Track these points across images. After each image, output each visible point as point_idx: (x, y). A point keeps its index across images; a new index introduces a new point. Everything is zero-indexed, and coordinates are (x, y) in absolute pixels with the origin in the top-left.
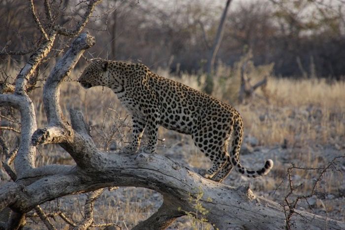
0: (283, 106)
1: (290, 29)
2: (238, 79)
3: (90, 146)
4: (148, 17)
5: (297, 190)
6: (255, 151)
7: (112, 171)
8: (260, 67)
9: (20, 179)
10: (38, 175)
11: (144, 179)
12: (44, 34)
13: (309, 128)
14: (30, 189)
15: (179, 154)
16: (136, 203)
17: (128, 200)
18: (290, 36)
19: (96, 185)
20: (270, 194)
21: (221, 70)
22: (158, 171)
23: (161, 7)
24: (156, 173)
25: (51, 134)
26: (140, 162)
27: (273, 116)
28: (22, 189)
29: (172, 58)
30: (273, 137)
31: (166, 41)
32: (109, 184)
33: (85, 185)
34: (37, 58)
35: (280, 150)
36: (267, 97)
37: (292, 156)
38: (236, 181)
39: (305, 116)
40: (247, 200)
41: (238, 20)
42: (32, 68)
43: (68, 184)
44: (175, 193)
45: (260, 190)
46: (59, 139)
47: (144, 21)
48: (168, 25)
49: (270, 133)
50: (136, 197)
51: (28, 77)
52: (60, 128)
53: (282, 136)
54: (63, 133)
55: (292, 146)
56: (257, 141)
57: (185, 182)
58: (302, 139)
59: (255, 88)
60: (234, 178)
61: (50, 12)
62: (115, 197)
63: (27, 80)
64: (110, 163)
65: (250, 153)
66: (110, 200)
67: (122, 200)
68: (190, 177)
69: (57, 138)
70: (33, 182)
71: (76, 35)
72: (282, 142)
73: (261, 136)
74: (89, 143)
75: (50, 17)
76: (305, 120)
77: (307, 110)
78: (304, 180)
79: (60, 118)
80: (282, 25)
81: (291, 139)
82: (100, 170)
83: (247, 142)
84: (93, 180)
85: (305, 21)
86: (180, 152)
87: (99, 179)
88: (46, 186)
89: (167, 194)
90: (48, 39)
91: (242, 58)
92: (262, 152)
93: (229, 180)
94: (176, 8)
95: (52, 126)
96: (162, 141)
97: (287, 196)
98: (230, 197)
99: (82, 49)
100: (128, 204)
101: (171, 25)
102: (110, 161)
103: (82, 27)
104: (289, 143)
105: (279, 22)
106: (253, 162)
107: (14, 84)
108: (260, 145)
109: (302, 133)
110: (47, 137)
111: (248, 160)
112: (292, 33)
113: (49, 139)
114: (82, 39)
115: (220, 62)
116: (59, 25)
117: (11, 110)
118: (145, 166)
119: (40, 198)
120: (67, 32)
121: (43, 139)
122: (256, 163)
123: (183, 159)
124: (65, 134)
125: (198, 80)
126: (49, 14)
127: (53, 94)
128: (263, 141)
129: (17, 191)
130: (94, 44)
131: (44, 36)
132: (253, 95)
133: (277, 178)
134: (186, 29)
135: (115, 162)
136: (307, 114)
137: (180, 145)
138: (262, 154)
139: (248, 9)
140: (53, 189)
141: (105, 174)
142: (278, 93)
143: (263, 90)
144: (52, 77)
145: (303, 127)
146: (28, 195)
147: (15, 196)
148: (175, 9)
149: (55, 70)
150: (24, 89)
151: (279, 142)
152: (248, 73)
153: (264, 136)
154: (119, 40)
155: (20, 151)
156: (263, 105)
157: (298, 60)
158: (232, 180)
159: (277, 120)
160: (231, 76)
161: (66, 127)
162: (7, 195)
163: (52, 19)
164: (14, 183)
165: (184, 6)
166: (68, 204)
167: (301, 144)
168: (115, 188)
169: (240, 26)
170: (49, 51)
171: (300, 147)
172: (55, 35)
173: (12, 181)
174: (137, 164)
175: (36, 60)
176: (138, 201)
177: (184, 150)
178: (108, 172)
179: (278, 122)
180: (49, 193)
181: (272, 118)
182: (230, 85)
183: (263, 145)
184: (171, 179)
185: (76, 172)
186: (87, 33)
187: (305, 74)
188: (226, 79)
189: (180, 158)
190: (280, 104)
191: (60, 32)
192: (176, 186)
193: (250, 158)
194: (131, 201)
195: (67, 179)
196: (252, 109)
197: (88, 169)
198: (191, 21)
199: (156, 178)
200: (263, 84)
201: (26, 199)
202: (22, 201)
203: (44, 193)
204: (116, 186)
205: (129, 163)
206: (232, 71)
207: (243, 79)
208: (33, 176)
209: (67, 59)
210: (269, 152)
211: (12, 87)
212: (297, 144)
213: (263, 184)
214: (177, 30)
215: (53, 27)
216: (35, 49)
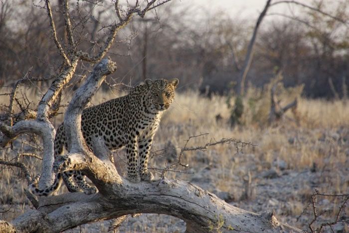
0: (313, 129)
1: (324, 48)
2: (268, 101)
3: (112, 173)
4: (179, 38)
5: (325, 215)
6: (284, 174)
7: (135, 197)
8: (291, 89)
9: (42, 207)
10: (60, 202)
11: (167, 206)
12: (66, 60)
13: (338, 151)
14: (51, 216)
15: (207, 178)
16: (163, 228)
17: (154, 225)
18: (324, 56)
19: (118, 213)
20: (298, 219)
21: (251, 91)
22: (180, 197)
23: (193, 27)
24: (179, 200)
25: (72, 161)
26: (162, 189)
27: (302, 139)
28: (43, 217)
29: (201, 80)
30: (302, 161)
31: (199, 61)
32: (131, 211)
33: (107, 213)
34: (59, 84)
35: (309, 173)
36: (298, 120)
37: (321, 180)
38: (264, 205)
39: (334, 139)
40: (271, 227)
41: (270, 40)
42: (54, 94)
43: (90, 211)
44: (198, 220)
45: (288, 215)
46: (80, 166)
47: (175, 41)
48: (200, 45)
49: (299, 156)
50: (163, 222)
51: (50, 103)
52: (81, 155)
53: (311, 160)
54: (85, 160)
55: (321, 170)
56: (286, 164)
57: (208, 209)
58: (331, 162)
59: (285, 110)
60: (261, 203)
61: (72, 38)
62: (142, 222)
63: (49, 106)
64: (132, 189)
65: (279, 177)
66: (136, 226)
67: (148, 226)
68: (213, 204)
69: (78, 165)
70: (55, 210)
71: (99, 61)
72: (311, 165)
73: (290, 159)
74: (111, 169)
75: (72, 42)
76: (334, 143)
77: (338, 132)
78: (332, 204)
79: (82, 145)
80: (315, 45)
81: (321, 162)
82: (122, 197)
83: (276, 166)
84: (115, 207)
85: (339, 41)
86: (208, 176)
87: (121, 206)
88: (68, 214)
89: (190, 221)
90: (70, 65)
91: (272, 79)
92: (290, 176)
93: (257, 204)
94: (208, 28)
95: (73, 153)
96: (185, 166)
97: (311, 223)
98: (253, 223)
99: (103, 75)
100: (154, 230)
101: (203, 46)
102: (132, 187)
103: (104, 52)
104: (318, 167)
105: (312, 41)
106: (282, 186)
107: (36, 110)
108: (289, 168)
109: (332, 156)
110: (68, 164)
111: (276, 184)
112: (325, 53)
113: (70, 166)
114: (104, 65)
115: (250, 83)
116: (81, 51)
117: (33, 136)
118: (168, 193)
119: (62, 225)
120: (89, 57)
121: (64, 165)
122: (284, 187)
123: (210, 183)
124: (86, 161)
125: (228, 102)
126: (71, 39)
127: (74, 120)
128: (291, 165)
129: (38, 219)
130: (115, 70)
131: (67, 62)
132: (284, 117)
133: (306, 203)
134: (218, 49)
135: (138, 189)
136: (338, 136)
137: (208, 169)
138: (291, 178)
139: (281, 28)
140: (74, 217)
141: (127, 201)
142: (309, 115)
143: (294, 112)
144: (73, 103)
145: (332, 150)
146: (49, 223)
147: (36, 224)
148: (207, 30)
149: (77, 96)
150: (47, 115)
151: (308, 165)
152: (278, 95)
153: (293, 159)
154: (151, 61)
155: (42, 178)
156: (293, 128)
157: (330, 81)
158: (259, 204)
159: (306, 143)
160: (261, 98)
161: (88, 154)
162: (28, 223)
163: (74, 45)
164: (36, 211)
165: (216, 26)
166: (95, 229)
167: (330, 168)
168: (139, 214)
169: (273, 46)
170: (71, 76)
171: (329, 171)
172: (77, 60)
173: (34, 208)
174: (160, 191)
175: (58, 86)
176: (164, 226)
177: (212, 174)
178: (130, 199)
179: (307, 145)
180: (71, 221)
181: (301, 141)
182: (261, 107)
183: (292, 168)
184: (193, 206)
185: (98, 199)
186: (109, 59)
187: (337, 95)
188: (256, 100)
189: (208, 182)
190: (310, 126)
191: (82, 58)
192: (199, 212)
193: (279, 182)
194: (158, 226)
195: (89, 206)
196: (282, 132)
197: (110, 196)
198: (223, 41)
199: (179, 205)
200: (294, 106)
201: (48, 226)
202: (44, 228)
203: (66, 220)
204: (140, 213)
205: (151, 189)
206: (262, 93)
207: (273, 101)
208: (55, 203)
209: (89, 86)
210: (298, 175)
211: (34, 113)
212: (326, 168)
213: (291, 209)
214: (209, 50)
215: (75, 53)
216: (58, 75)
